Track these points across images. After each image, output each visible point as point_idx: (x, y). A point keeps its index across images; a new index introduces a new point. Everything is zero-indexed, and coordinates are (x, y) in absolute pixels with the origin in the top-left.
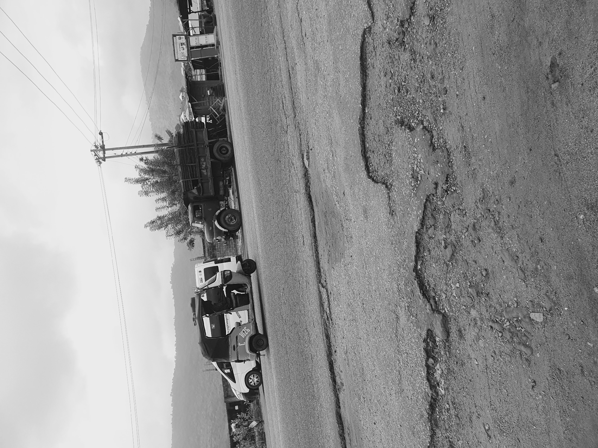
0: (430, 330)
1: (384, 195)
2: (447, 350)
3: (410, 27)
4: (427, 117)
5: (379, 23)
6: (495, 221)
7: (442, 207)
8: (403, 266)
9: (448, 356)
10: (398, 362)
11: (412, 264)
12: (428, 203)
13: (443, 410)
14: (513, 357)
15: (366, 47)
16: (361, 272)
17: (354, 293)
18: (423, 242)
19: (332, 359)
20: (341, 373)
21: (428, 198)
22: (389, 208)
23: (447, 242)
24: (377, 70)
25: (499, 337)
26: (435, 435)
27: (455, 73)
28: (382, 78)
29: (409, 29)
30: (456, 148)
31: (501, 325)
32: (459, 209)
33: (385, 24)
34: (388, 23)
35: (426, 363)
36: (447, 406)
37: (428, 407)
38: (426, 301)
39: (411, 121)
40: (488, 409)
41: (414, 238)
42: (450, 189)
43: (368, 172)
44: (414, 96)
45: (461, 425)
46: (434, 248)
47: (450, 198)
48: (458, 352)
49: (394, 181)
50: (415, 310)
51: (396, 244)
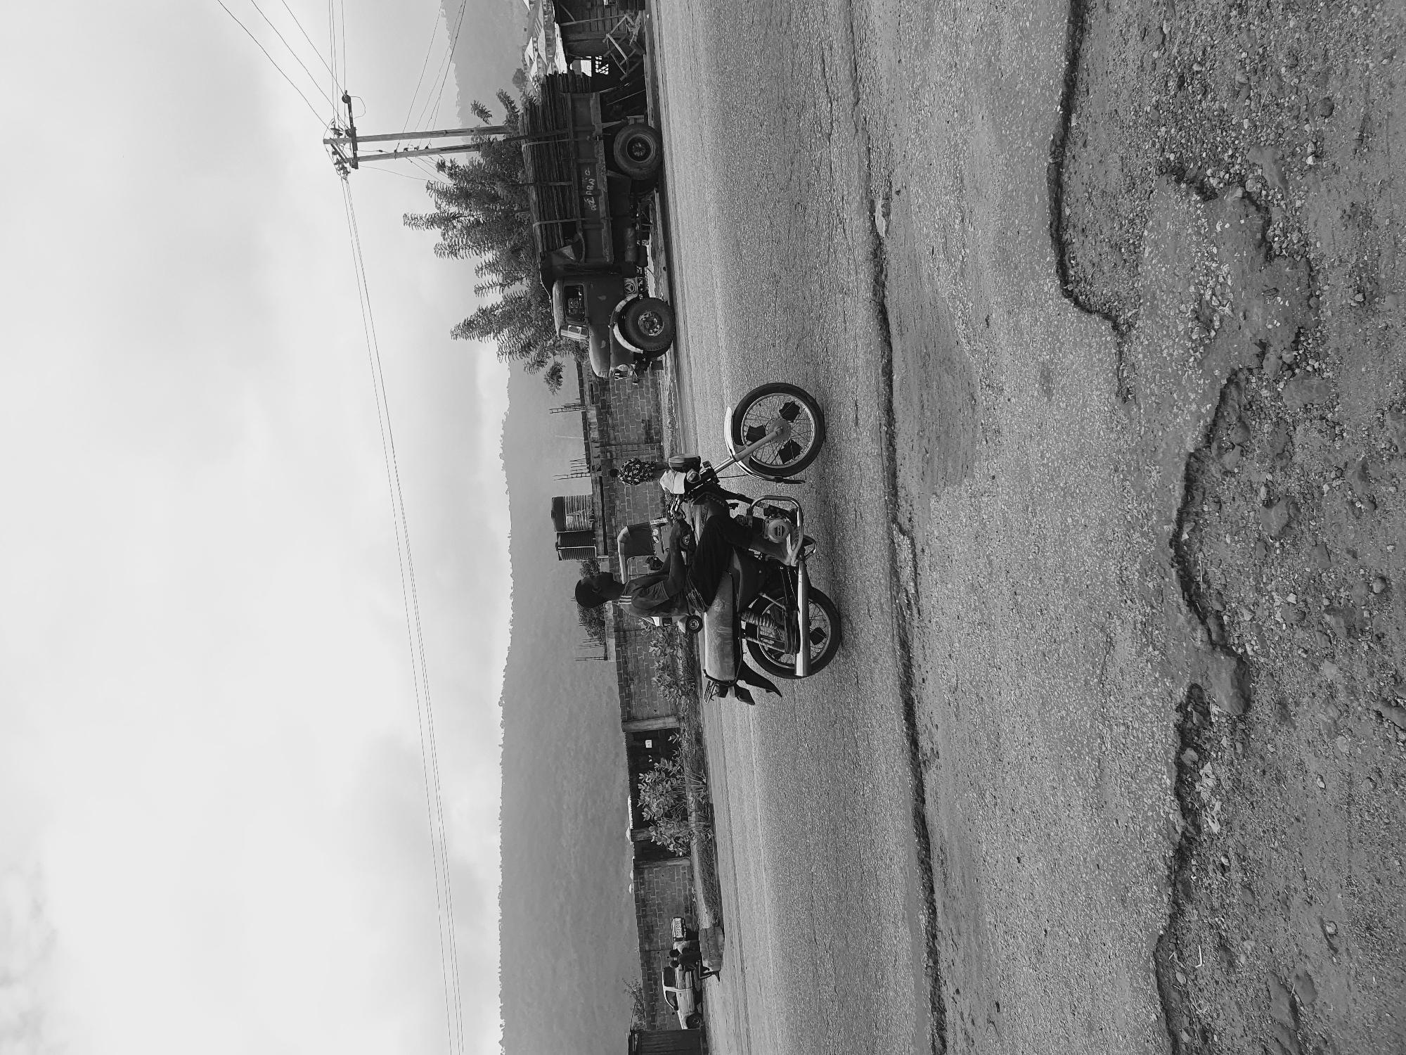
0: (1201, 689)
1: (1106, 348)
2: (1238, 737)
4: (1260, 171)
7: (1273, 403)
8: (1142, 527)
9: (1239, 751)
10: (1098, 740)
11: (1169, 528)
12: (1233, 388)
13: (1210, 867)
16: (1018, 522)
17: (990, 563)
18: (1204, 481)
20: (934, 730)
21: (1234, 377)
22: (1116, 380)
23: (1275, 490)
24: (1119, 17)
25: (1397, 740)
26: (1181, 915)
28: (1132, 42)
30: (1336, 264)
32: (1322, 418)
35: (1178, 758)
36: (1222, 859)
37: (1170, 854)
38: (1196, 620)
39: (1209, 172)
41: (1184, 468)
42: (1304, 364)
43: (1064, 278)
44: (1225, 106)
45: (1257, 909)
46: (1234, 498)
47: (1301, 387)
48: (1272, 750)
49: (1140, 316)
50: (1162, 635)
51: (1129, 473)
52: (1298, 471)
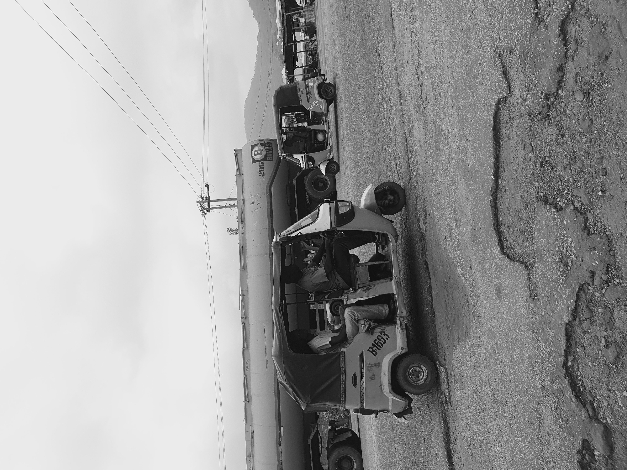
0: (587, 441)
1: (523, 276)
2: (609, 468)
3: (557, 100)
4: (580, 198)
5: (518, 94)
7: (601, 299)
8: (549, 359)
11: (561, 359)
12: (582, 292)
15: (501, 117)
16: (492, 358)
18: (575, 336)
19: (451, 448)
21: (581, 287)
22: (529, 291)
23: (609, 340)
24: (513, 142)
27: (619, 154)
28: (520, 151)
29: (555, 102)
30: (619, 236)
32: (625, 305)
33: (525, 96)
34: (529, 96)
38: (581, 406)
39: (558, 200)
41: (564, 330)
42: (613, 280)
43: (502, 248)
44: (561, 173)
46: (590, 344)
47: (613, 291)
49: (536, 262)
50: (565, 414)
51: (539, 332)
52: (618, 330)
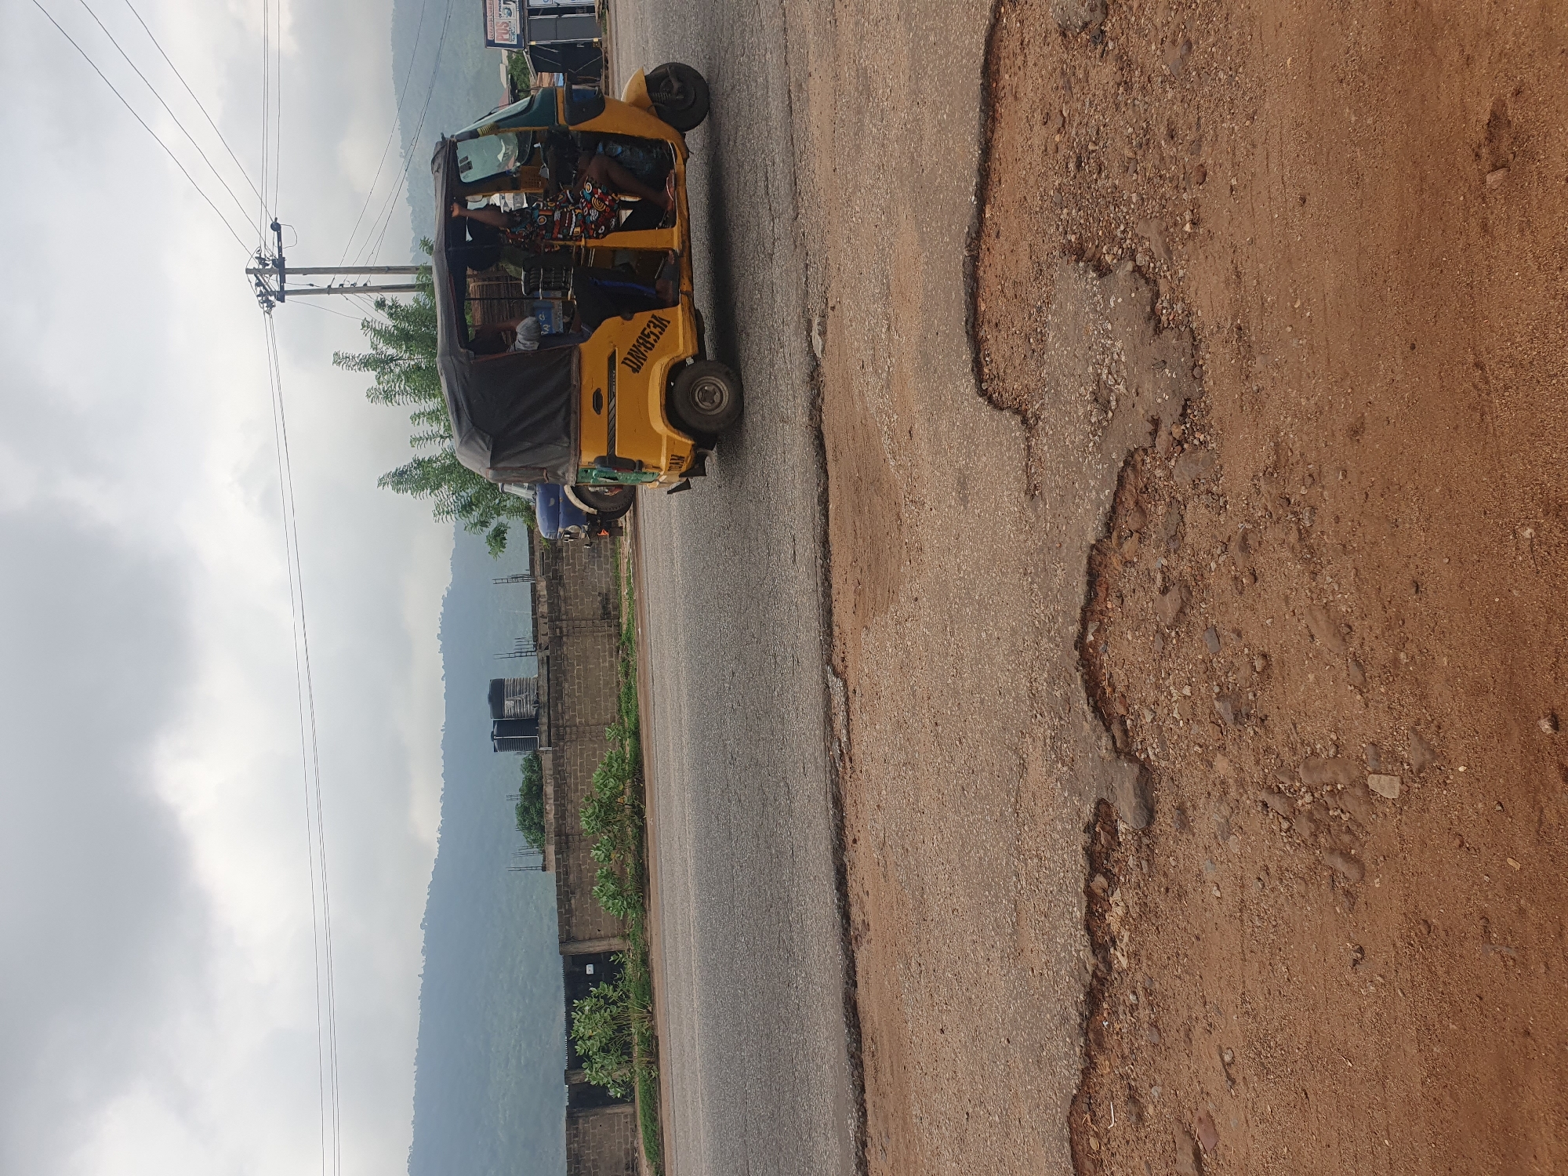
0: (1105, 803)
1: (1015, 444)
2: (1143, 855)
4: (1147, 243)
6: (1299, 531)
7: (1166, 483)
8: (1049, 632)
9: (1144, 871)
10: (1014, 879)
11: (1074, 629)
12: (1129, 471)
13: (1121, 1009)
14: (1312, 884)
15: (1002, 41)
16: (937, 643)
17: (914, 696)
18: (1106, 576)
19: (846, 860)
20: (865, 898)
21: (1130, 459)
22: (1025, 477)
23: (1171, 576)
24: (1025, 104)
25: (1281, 831)
26: (1093, 1069)
27: (1233, 128)
28: (1036, 128)
30: (1215, 329)
31: (1291, 802)
32: (1209, 492)
35: (1088, 886)
36: (1131, 997)
37: (1081, 997)
38: (1101, 728)
39: (1104, 251)
40: (1235, 1012)
41: (1085, 561)
42: (1191, 438)
43: (980, 379)
44: (1117, 182)
45: (1163, 1048)
46: (1134, 590)
47: (1188, 461)
48: (1173, 864)
49: (1046, 406)
50: (1071, 749)
51: (1036, 574)
52: (1189, 551)
